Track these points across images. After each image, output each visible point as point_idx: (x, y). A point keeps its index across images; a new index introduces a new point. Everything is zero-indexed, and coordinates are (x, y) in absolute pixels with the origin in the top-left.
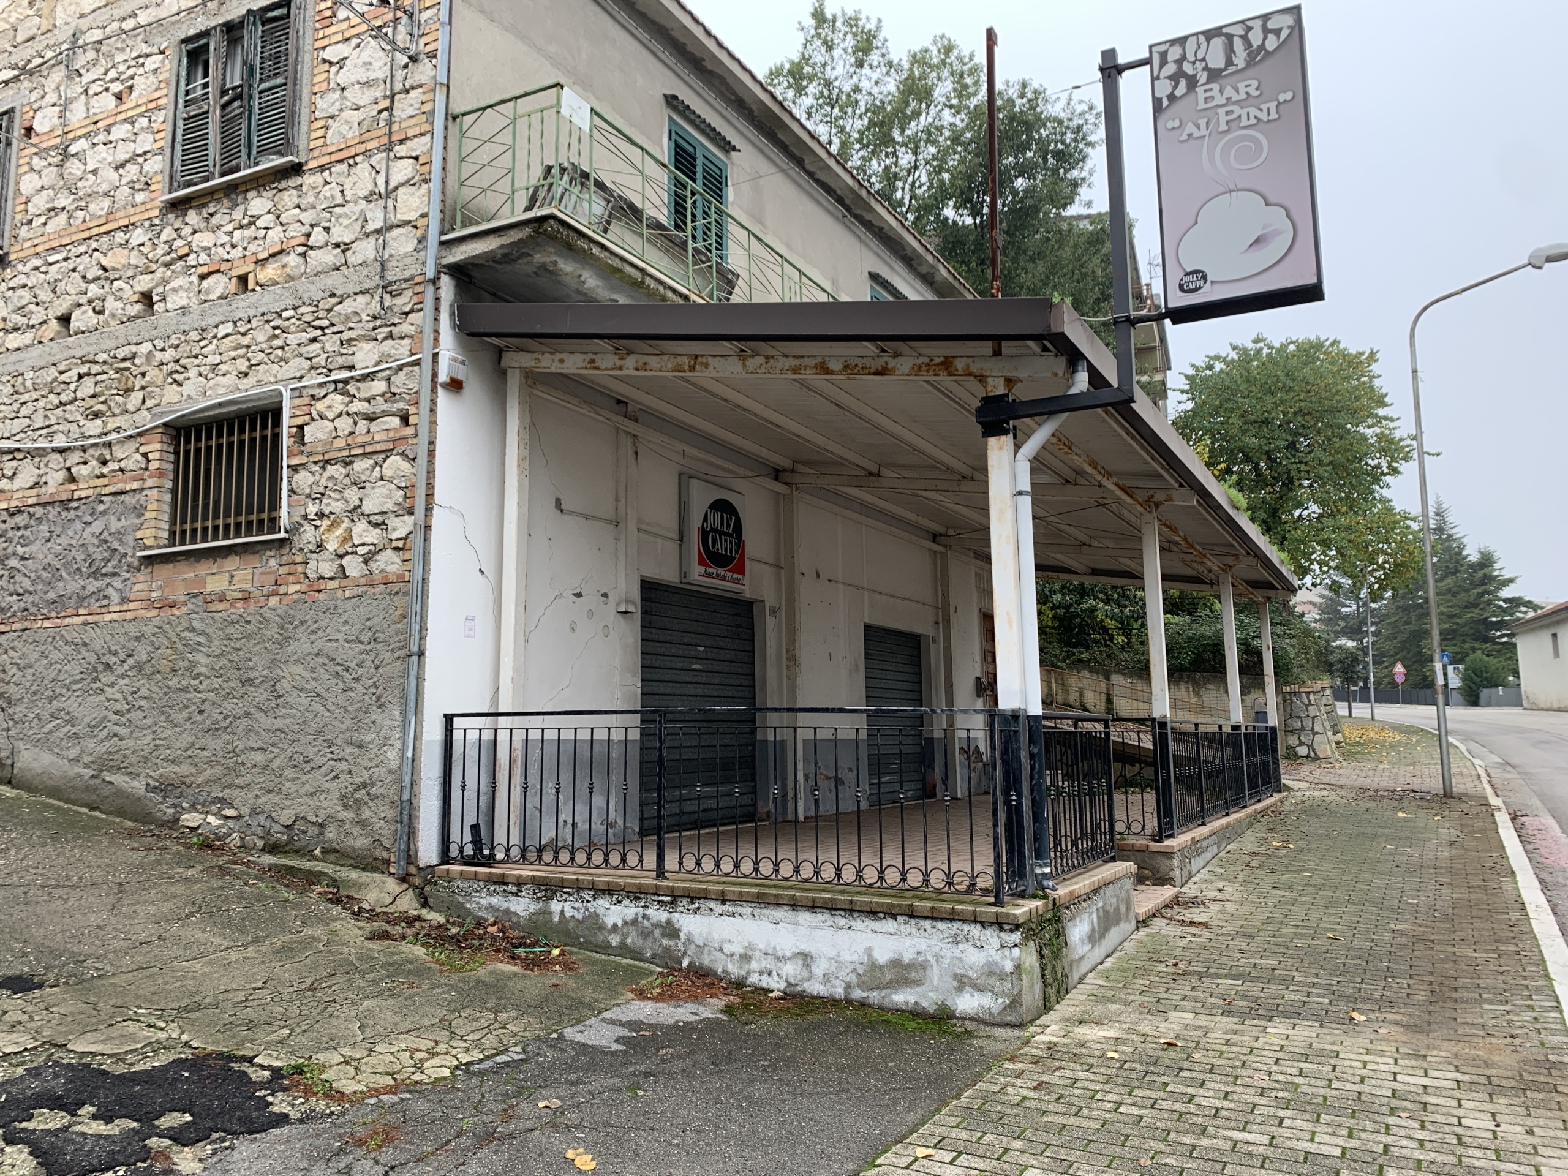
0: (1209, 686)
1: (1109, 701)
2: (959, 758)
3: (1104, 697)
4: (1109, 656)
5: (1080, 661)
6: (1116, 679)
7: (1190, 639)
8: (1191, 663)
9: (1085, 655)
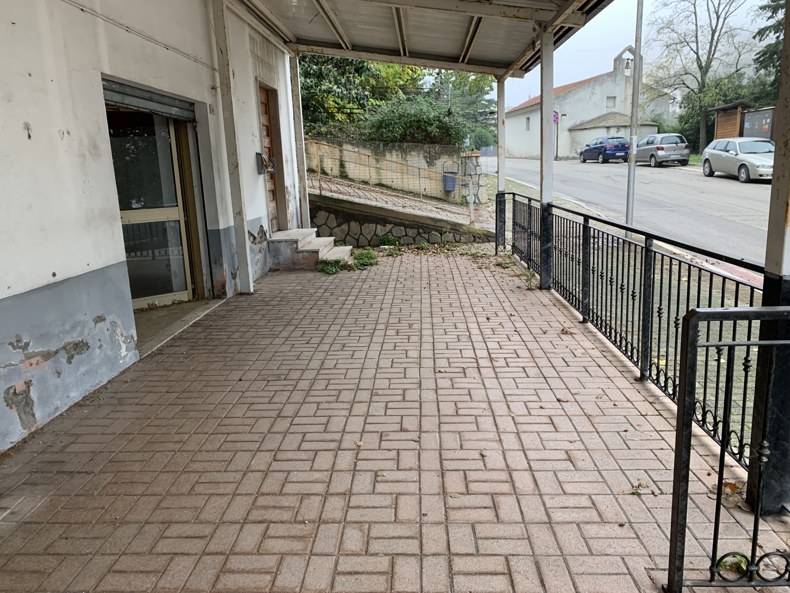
0: (412, 153)
1: (342, 166)
2: (248, 243)
3: (338, 163)
4: (340, 129)
5: (319, 134)
6: (347, 147)
7: (401, 116)
8: (401, 135)
9: (324, 129)
